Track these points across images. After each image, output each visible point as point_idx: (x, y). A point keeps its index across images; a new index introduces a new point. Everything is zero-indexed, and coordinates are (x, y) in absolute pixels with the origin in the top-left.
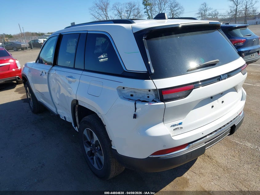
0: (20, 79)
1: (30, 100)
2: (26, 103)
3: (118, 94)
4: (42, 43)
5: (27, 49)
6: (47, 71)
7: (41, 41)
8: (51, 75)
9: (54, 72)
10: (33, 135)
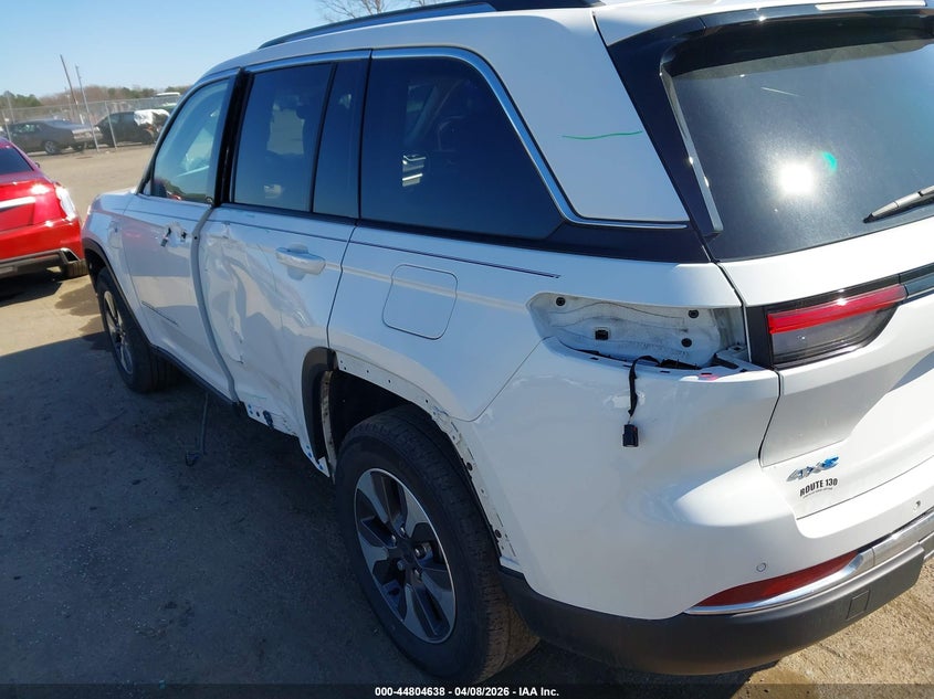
0: (75, 259)
1: (119, 340)
2: (103, 353)
3: (539, 331)
4: (148, 125)
5: (95, 147)
6: (190, 228)
7: (145, 117)
8: (209, 243)
9: (224, 230)
10: (137, 482)
